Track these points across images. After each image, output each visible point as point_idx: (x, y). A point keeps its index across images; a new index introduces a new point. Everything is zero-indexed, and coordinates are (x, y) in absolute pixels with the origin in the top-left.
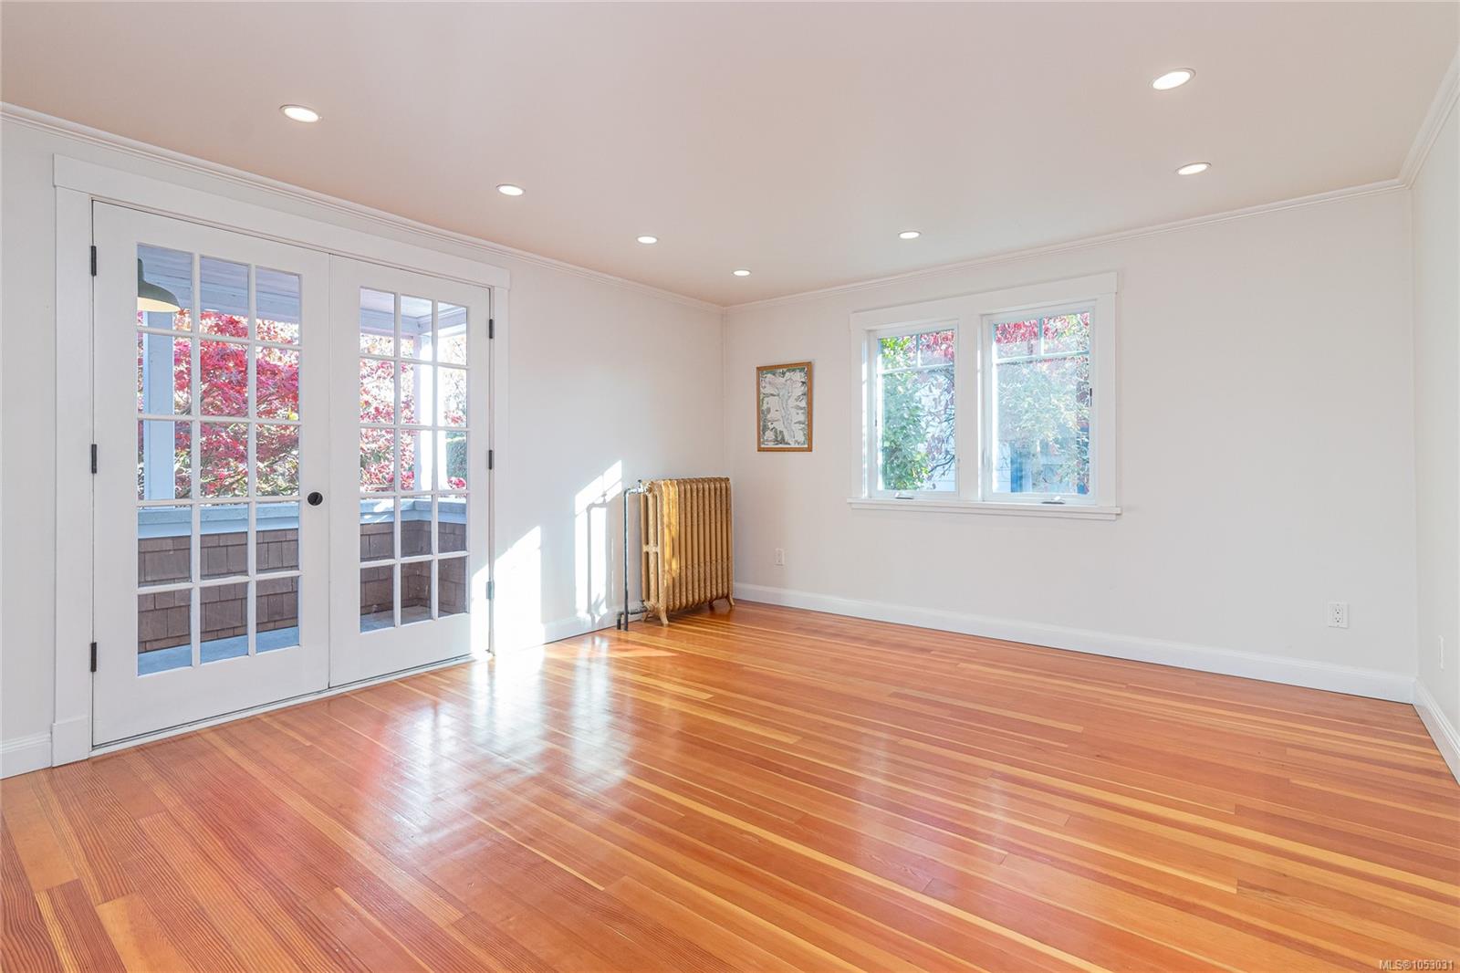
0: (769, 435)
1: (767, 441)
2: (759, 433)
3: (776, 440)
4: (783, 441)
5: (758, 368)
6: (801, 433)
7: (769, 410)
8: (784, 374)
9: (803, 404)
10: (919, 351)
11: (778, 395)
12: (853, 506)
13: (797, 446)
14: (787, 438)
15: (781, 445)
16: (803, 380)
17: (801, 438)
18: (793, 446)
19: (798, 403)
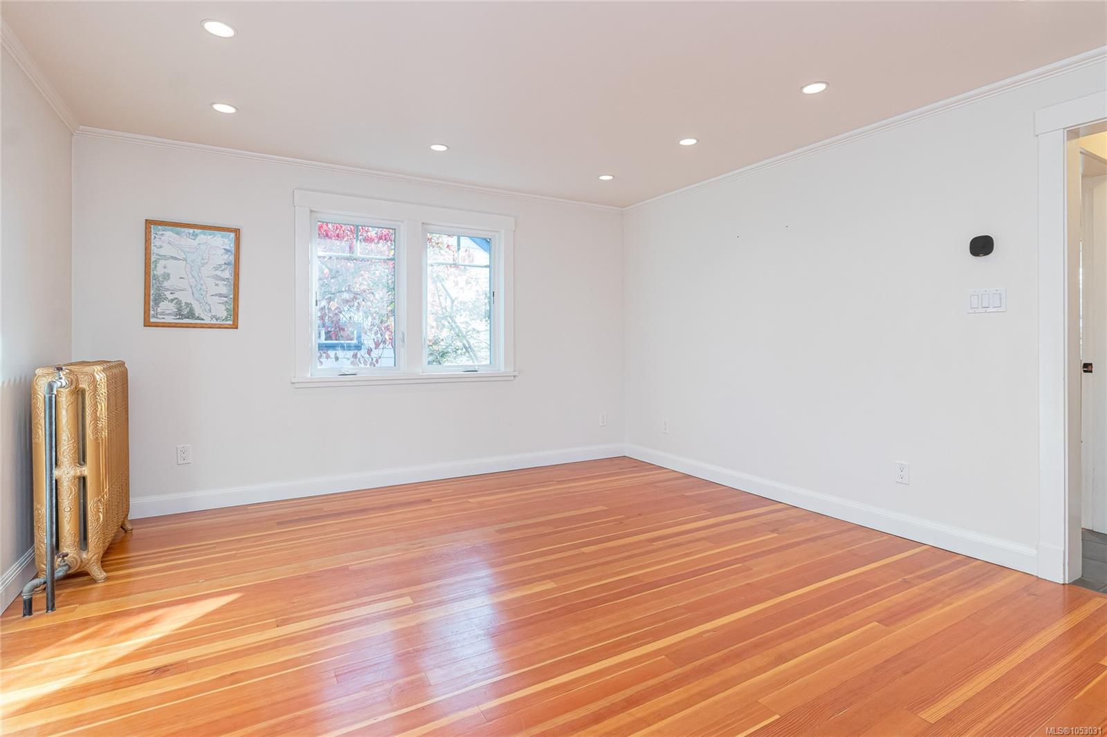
0: (166, 306)
1: (163, 313)
2: (147, 303)
3: (179, 314)
4: (191, 314)
5: (146, 220)
6: (223, 307)
7: (167, 277)
8: (195, 236)
9: (227, 274)
10: (359, 241)
11: (185, 260)
12: (297, 385)
13: (214, 322)
14: (198, 311)
15: (187, 319)
16: (228, 248)
17: (222, 312)
18: (208, 321)
19: (218, 273)
